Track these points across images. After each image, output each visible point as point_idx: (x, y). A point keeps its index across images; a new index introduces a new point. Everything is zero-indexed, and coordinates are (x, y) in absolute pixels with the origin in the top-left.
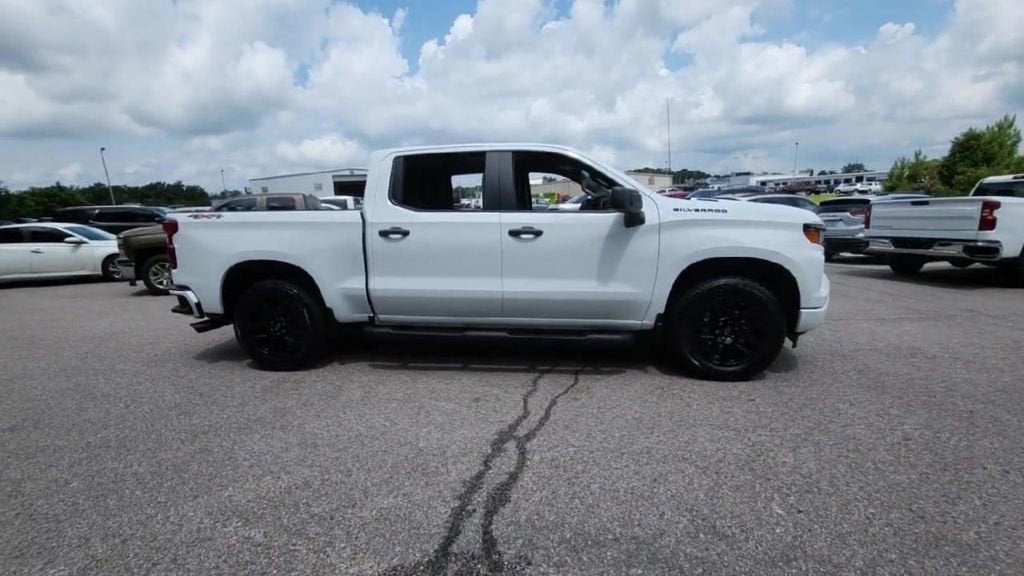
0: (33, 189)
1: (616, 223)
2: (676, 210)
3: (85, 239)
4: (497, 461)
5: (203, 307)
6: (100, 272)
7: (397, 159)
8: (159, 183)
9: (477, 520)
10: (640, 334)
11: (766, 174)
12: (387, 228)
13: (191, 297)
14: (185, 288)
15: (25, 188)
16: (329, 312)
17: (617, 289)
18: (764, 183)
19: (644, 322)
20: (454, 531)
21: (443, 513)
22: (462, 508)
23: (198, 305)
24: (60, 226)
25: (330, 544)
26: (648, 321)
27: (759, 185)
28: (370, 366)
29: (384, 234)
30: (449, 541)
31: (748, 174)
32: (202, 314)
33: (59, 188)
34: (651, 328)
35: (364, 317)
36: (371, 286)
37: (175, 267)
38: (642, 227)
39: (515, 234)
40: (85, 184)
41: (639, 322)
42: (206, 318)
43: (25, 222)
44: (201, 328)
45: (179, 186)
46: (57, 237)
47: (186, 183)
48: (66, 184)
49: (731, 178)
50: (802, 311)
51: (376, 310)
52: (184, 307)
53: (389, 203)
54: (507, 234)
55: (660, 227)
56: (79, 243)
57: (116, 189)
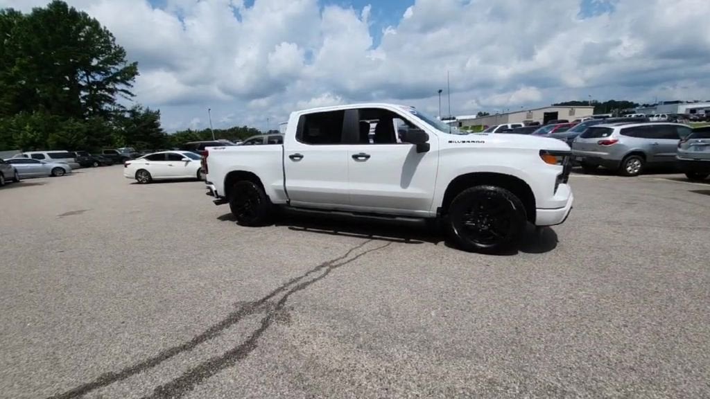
0: (178, 132)
1: (412, 149)
2: (450, 142)
3: (190, 159)
4: (313, 273)
5: (218, 192)
6: (196, 177)
7: (301, 117)
8: (236, 128)
9: (285, 293)
10: (428, 220)
11: (696, 102)
12: (293, 154)
13: (214, 188)
14: (211, 183)
15: (175, 132)
16: (267, 197)
17: (413, 191)
18: (693, 111)
19: (431, 212)
20: (273, 294)
21: (274, 288)
22: (282, 288)
23: (216, 191)
24: (180, 153)
25: (225, 291)
26: (432, 211)
27: (688, 112)
28: (290, 228)
29: (292, 157)
30: (268, 297)
31: (677, 102)
32: (218, 197)
33: (190, 131)
34: (435, 216)
35: (284, 201)
36: (287, 185)
37: (207, 173)
38: (427, 153)
39: (355, 157)
40: (202, 129)
41: (427, 212)
42: (219, 199)
43: (173, 150)
44: (217, 203)
45: (245, 128)
46: (179, 158)
47: (250, 127)
48: (193, 129)
49: (658, 107)
50: (537, 210)
51: (290, 197)
52: (211, 193)
53: (296, 141)
54: (351, 157)
55: (439, 153)
56: (188, 161)
57: (216, 131)
